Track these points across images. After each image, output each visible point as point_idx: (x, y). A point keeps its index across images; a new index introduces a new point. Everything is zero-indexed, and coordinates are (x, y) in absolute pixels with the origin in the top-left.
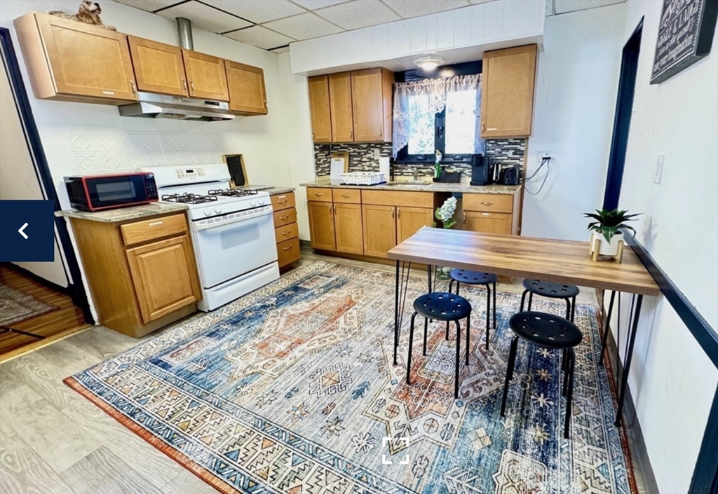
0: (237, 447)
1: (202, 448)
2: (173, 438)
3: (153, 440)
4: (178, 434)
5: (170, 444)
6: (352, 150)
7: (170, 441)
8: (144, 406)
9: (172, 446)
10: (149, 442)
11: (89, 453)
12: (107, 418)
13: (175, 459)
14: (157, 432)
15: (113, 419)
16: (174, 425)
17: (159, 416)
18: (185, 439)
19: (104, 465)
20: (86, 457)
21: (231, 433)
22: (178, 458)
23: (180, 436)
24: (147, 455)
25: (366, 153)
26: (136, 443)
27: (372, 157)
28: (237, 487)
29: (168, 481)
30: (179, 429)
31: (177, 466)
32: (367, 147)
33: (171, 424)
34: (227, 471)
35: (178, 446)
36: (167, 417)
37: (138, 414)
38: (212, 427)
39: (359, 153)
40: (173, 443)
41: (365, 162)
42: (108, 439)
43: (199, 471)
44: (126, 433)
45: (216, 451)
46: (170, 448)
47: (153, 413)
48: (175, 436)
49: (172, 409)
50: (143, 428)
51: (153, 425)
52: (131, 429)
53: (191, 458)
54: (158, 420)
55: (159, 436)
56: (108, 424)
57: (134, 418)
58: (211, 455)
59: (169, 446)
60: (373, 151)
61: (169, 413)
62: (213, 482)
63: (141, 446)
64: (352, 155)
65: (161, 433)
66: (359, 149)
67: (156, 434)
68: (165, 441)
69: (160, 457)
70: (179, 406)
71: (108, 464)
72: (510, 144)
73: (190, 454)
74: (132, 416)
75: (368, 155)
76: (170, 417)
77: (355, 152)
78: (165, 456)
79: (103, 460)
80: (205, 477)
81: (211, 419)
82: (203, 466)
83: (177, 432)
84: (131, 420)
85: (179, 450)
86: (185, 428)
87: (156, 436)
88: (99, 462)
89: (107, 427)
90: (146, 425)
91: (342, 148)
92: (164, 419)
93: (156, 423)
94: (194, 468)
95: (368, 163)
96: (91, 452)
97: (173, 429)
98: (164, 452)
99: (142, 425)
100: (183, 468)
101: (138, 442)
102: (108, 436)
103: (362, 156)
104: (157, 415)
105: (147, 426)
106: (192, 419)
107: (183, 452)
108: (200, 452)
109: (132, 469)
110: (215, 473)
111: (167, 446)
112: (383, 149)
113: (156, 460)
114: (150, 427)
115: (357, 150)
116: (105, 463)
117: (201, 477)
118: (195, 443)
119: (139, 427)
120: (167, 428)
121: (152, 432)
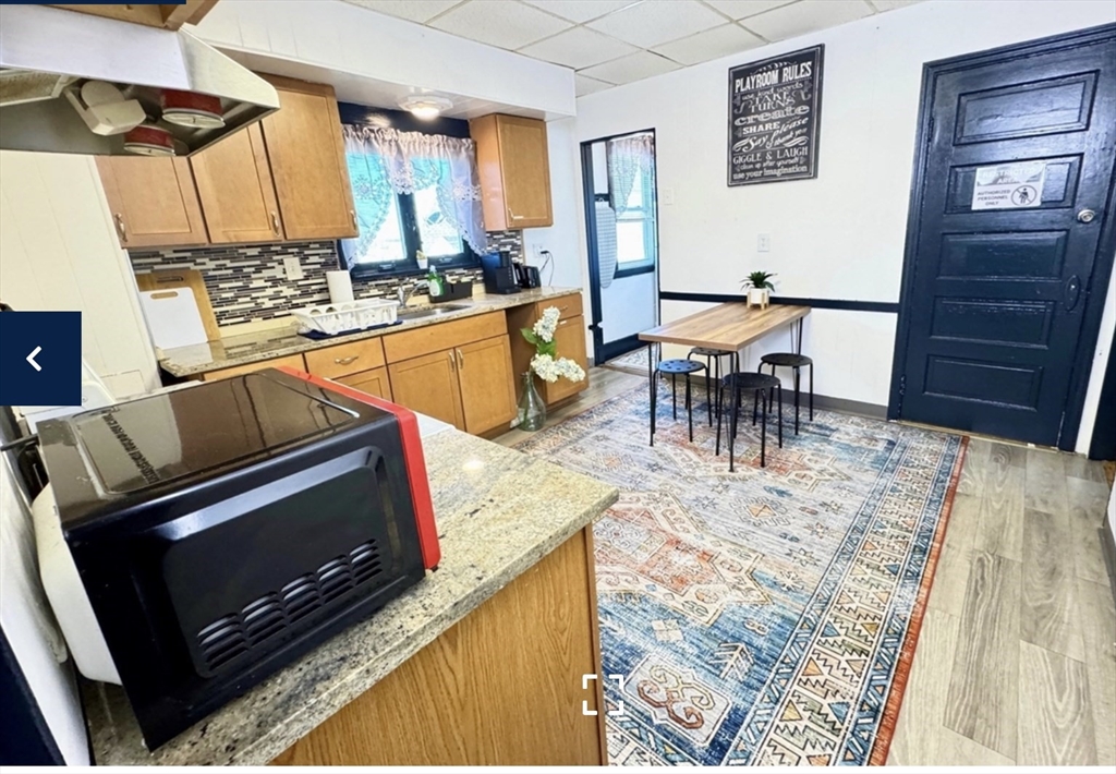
0: (882, 568)
1: (896, 598)
2: (895, 633)
3: (906, 655)
4: (887, 630)
5: (904, 633)
6: (211, 265)
7: (901, 634)
8: (852, 702)
9: (906, 628)
10: (911, 658)
11: (965, 738)
12: (894, 758)
13: (922, 619)
14: (894, 657)
15: (892, 747)
16: (875, 641)
17: (866, 668)
18: (892, 617)
19: (968, 700)
20: (971, 738)
21: (866, 578)
22: (919, 616)
23: (889, 627)
24: (930, 656)
25: (258, 270)
26: (919, 679)
27: (280, 275)
28: (926, 559)
29: (948, 615)
30: (879, 631)
31: (927, 614)
32: (261, 255)
33: (873, 646)
34: (913, 568)
35: (904, 622)
36: (863, 657)
37: (871, 703)
38: (864, 597)
39: (238, 270)
40: (903, 629)
41: (263, 288)
42: (931, 725)
43: (924, 591)
44: (910, 703)
45: (894, 584)
46: (910, 630)
47: (861, 680)
48: (890, 631)
49: (847, 656)
50: (893, 681)
51: (884, 669)
52: (902, 697)
53: (913, 603)
54: (872, 667)
55: (899, 650)
56: (905, 747)
57: (880, 704)
58: (902, 586)
59: (908, 632)
60: (281, 263)
61: (855, 656)
62: (930, 576)
63: (920, 669)
64: (214, 278)
65: (892, 651)
66: (233, 259)
67: (897, 656)
68: (903, 639)
69: (926, 637)
70: (837, 650)
71: (964, 696)
72: (507, 237)
73: (909, 605)
74: (877, 711)
75: (266, 273)
76: (862, 652)
77: (219, 268)
78: (922, 633)
79: (963, 708)
80: (928, 584)
81: (853, 602)
82: (917, 588)
83: (884, 631)
84: (886, 708)
85: (909, 618)
86: (875, 626)
87: (901, 654)
88: (968, 709)
89: (909, 744)
90: (887, 679)
91: (166, 261)
92: (869, 659)
93: (879, 666)
94: (924, 596)
95: (270, 292)
96: (961, 736)
97: (881, 638)
98: (917, 635)
99: (889, 684)
100: (927, 609)
101: (916, 675)
102: (925, 730)
103: (248, 276)
104: (864, 672)
105: (888, 676)
106: (858, 622)
107: (910, 614)
108: (904, 598)
109: (955, 660)
110: (920, 578)
111: (908, 635)
112: (307, 257)
113: (931, 639)
114: (889, 671)
115: (228, 263)
116: (965, 702)
117: (930, 588)
118: (893, 606)
119: (894, 686)
120: (882, 646)
121: (895, 663)
